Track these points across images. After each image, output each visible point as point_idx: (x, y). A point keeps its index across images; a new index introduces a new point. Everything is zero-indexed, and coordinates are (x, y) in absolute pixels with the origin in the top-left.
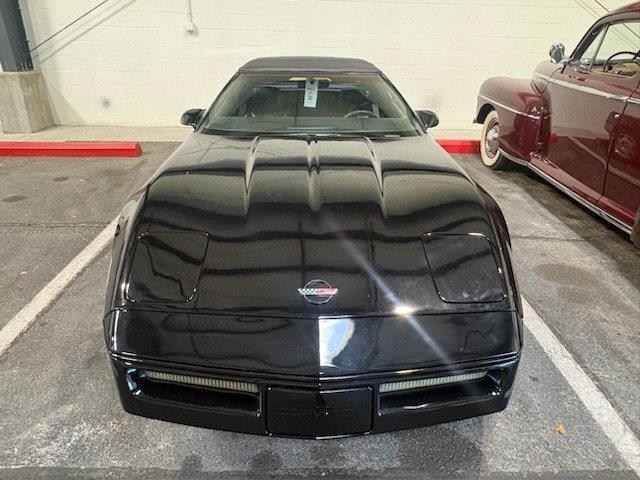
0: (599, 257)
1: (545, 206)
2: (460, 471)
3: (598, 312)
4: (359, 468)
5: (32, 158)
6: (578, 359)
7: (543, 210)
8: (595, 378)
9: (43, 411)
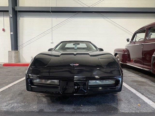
0: (146, 79)
1: (132, 72)
2: (112, 112)
3: (147, 87)
4: (85, 111)
5: (13, 67)
6: (143, 94)
7: (131, 73)
8: (147, 97)
9: (6, 102)
